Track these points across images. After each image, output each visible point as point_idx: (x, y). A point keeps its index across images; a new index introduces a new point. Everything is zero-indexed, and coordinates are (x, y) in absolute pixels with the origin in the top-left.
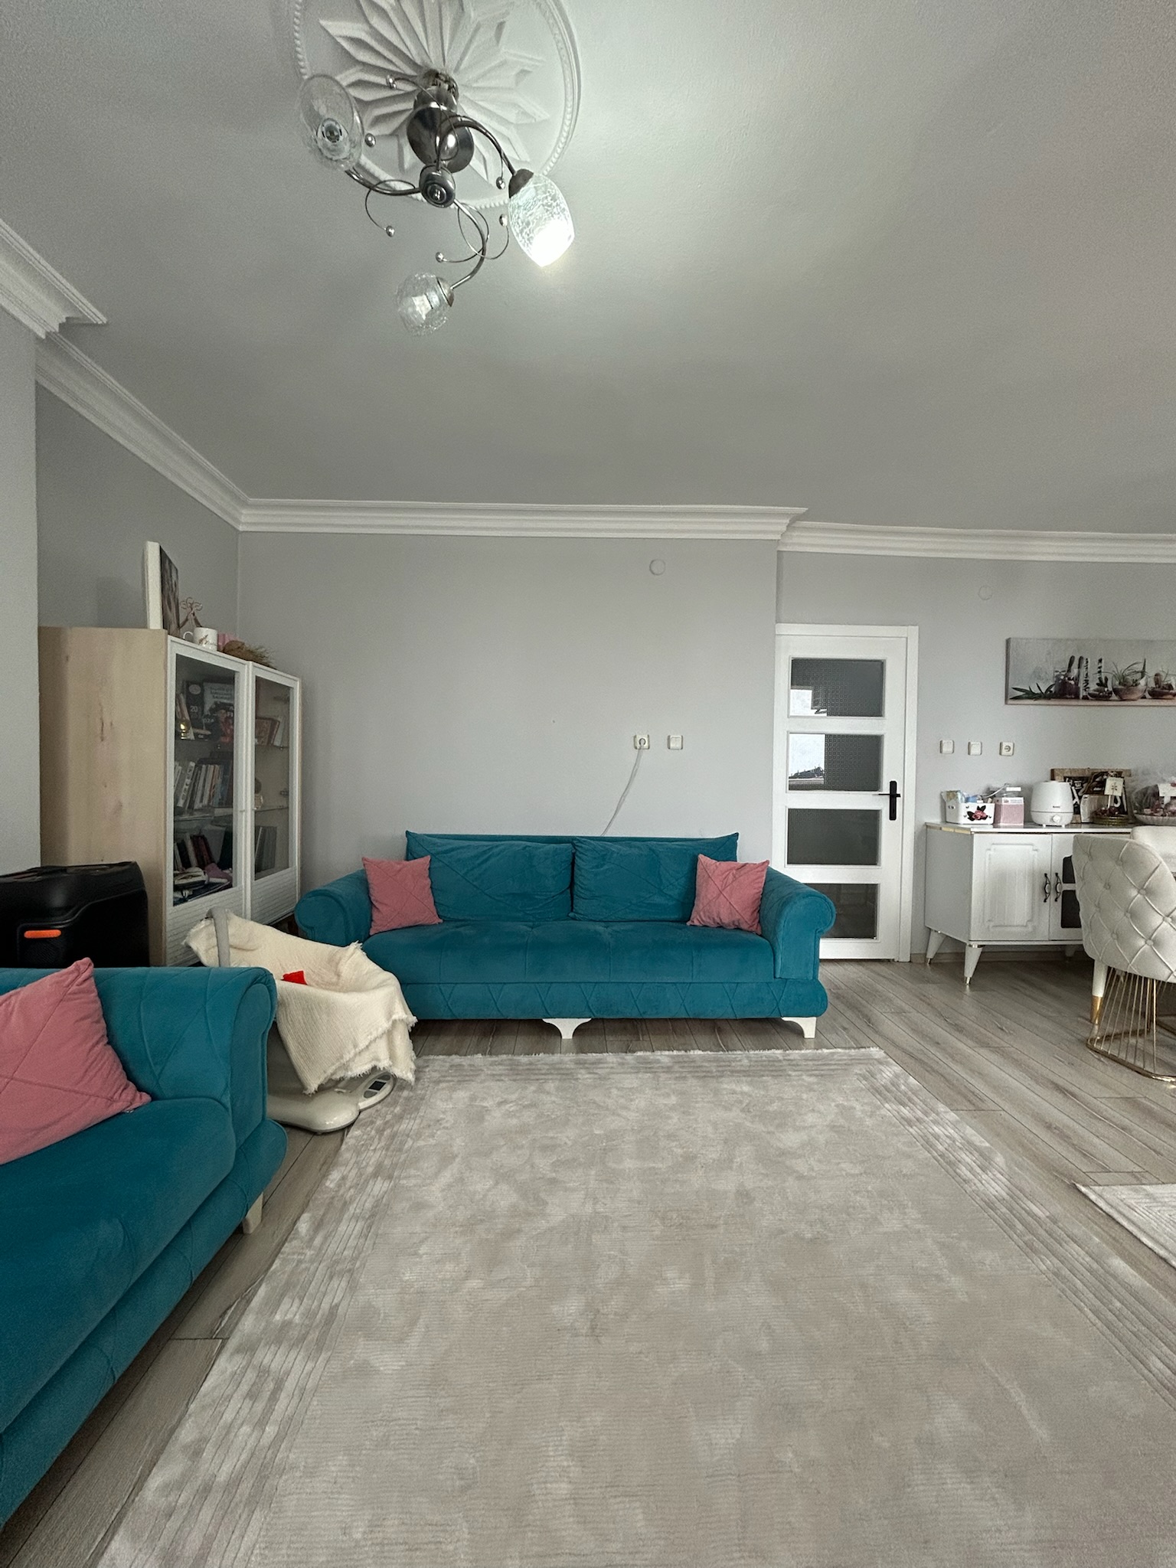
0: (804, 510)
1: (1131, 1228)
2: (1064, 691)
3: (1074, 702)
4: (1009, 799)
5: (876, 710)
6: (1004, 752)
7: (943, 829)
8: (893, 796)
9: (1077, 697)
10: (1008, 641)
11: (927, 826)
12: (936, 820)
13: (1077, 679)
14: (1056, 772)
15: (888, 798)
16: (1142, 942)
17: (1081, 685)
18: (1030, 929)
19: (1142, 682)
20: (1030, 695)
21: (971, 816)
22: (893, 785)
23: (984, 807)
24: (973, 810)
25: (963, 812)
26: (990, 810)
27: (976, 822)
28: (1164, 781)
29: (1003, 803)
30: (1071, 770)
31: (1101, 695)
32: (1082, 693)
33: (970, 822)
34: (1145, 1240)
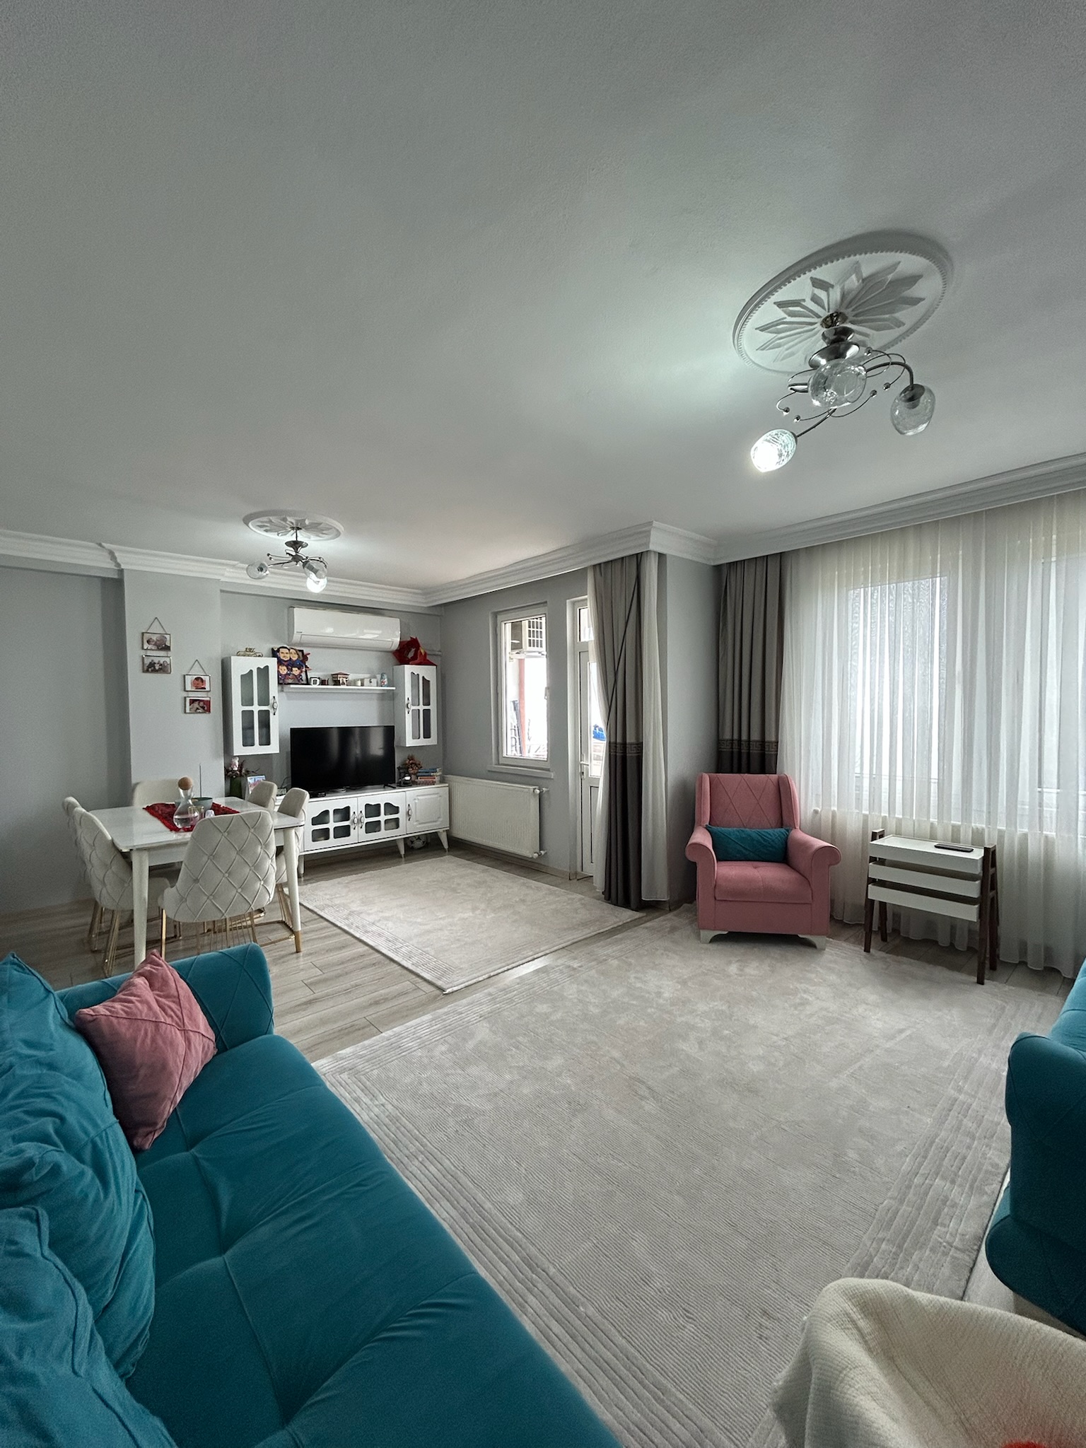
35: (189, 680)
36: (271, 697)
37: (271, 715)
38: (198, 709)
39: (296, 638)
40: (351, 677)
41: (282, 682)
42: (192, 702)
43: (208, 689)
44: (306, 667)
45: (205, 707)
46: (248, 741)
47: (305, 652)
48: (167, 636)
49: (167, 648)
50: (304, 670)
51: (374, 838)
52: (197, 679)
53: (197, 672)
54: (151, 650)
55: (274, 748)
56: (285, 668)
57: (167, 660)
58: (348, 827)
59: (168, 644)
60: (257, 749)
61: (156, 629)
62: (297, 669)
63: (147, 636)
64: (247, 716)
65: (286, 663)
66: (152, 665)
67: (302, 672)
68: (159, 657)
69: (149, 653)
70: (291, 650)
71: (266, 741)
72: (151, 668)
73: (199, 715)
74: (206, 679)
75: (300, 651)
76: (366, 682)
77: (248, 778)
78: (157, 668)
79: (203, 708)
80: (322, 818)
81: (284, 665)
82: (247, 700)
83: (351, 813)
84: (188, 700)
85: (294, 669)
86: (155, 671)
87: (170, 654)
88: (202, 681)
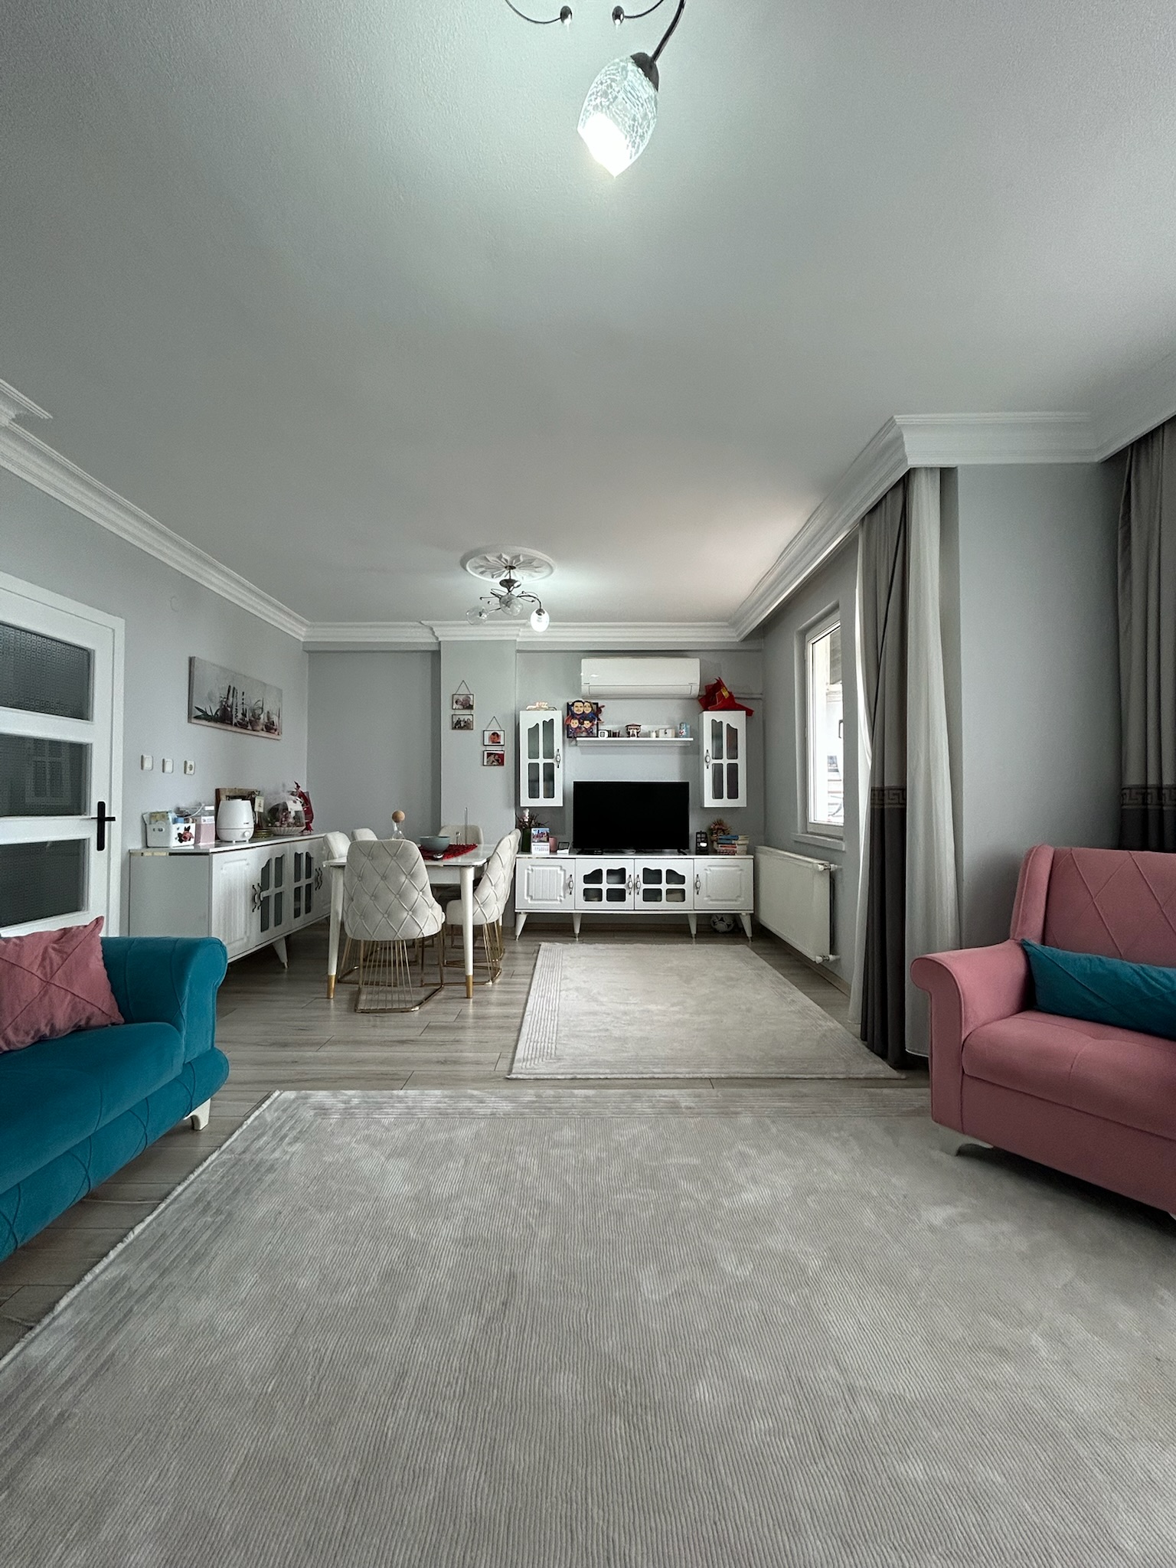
0: (46, 415)
2: (223, 717)
3: (229, 728)
4: (206, 818)
5: (80, 710)
6: (188, 769)
7: (146, 854)
8: (102, 819)
9: (231, 724)
10: (191, 660)
11: (130, 854)
12: (137, 845)
13: (231, 707)
14: (222, 792)
15: (95, 823)
17: (234, 713)
18: (245, 940)
19: (262, 716)
20: (206, 717)
21: (182, 838)
22: (101, 806)
23: (189, 827)
24: (182, 831)
25: (174, 834)
26: (192, 831)
27: (184, 843)
28: (289, 799)
29: (203, 823)
30: (231, 790)
31: (242, 725)
32: (234, 721)
33: (179, 844)
35: (487, 735)
36: (555, 750)
37: (555, 767)
38: (493, 762)
39: (585, 689)
40: (644, 728)
41: (570, 734)
42: (489, 755)
43: (502, 743)
44: (599, 720)
45: (499, 760)
46: (534, 794)
47: (599, 705)
48: (471, 697)
49: (470, 707)
50: (596, 723)
51: (652, 907)
52: (493, 734)
53: (495, 728)
54: (459, 709)
55: (557, 801)
56: (577, 721)
57: (470, 717)
58: (623, 891)
59: (471, 703)
60: (541, 802)
61: (463, 691)
62: (588, 722)
63: (455, 697)
64: (533, 768)
65: (578, 717)
66: (459, 722)
67: (593, 725)
68: (464, 715)
69: (458, 712)
70: (586, 704)
71: (550, 794)
72: (458, 725)
73: (496, 767)
74: (501, 733)
75: (594, 704)
76: (661, 733)
77: (532, 829)
78: (462, 725)
79: (498, 761)
80: (595, 877)
81: (576, 718)
82: (533, 754)
83: (627, 876)
84: (486, 753)
85: (585, 722)
86: (461, 728)
87: (473, 712)
88: (498, 736)
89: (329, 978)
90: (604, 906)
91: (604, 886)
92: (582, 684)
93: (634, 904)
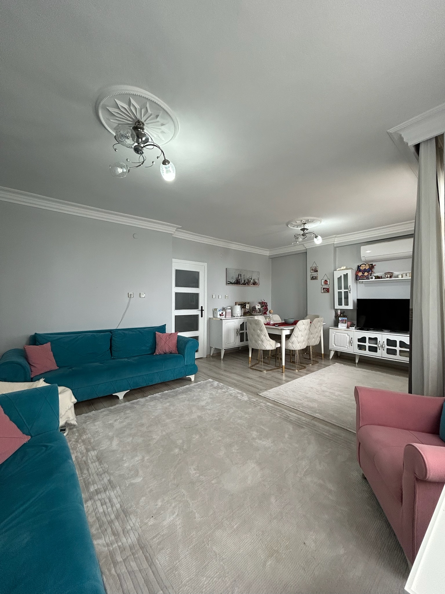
0: (181, 227)
1: (268, 398)
2: (237, 282)
3: (239, 285)
4: (228, 310)
5: (197, 286)
6: (226, 298)
7: (214, 319)
8: (202, 310)
9: (240, 284)
10: (226, 269)
11: (210, 318)
12: (212, 317)
13: (240, 279)
14: (236, 303)
15: (200, 311)
16: (260, 342)
17: (241, 281)
18: (234, 343)
19: (251, 281)
20: (231, 283)
21: (220, 315)
22: (202, 307)
23: (223, 313)
24: (221, 313)
25: (219, 314)
26: (224, 314)
27: (221, 316)
28: (256, 305)
29: (227, 311)
30: (240, 302)
31: (244, 284)
32: (241, 283)
33: (220, 317)
34: (271, 399)
35: (323, 281)
36: (349, 286)
37: (349, 293)
38: (325, 291)
39: (363, 259)
40: (396, 273)
41: (357, 278)
42: (324, 289)
43: (328, 284)
44: (372, 271)
45: (327, 290)
46: (340, 304)
47: (373, 265)
48: (317, 267)
49: (317, 271)
50: (370, 273)
51: (391, 357)
52: (325, 281)
53: (326, 278)
54: (313, 272)
55: (350, 307)
56: (361, 273)
57: (317, 275)
58: (376, 348)
59: (317, 270)
60: (343, 307)
61: (314, 265)
62: (367, 273)
63: (312, 268)
64: (340, 293)
65: (362, 271)
66: (313, 277)
67: (369, 274)
68: (315, 274)
69: (313, 273)
70: (367, 265)
71: (347, 304)
72: (313, 278)
73: (326, 293)
74: (328, 280)
75: (371, 264)
76: (404, 275)
77: (339, 318)
78: (314, 278)
79: (327, 291)
80: (363, 340)
81: (361, 272)
82: (340, 288)
83: (378, 342)
84: (322, 288)
85: (365, 273)
86: (314, 279)
87: (318, 273)
88: (327, 281)
89: (249, 357)
90: (367, 353)
91: (367, 344)
92: (362, 257)
93: (382, 354)
